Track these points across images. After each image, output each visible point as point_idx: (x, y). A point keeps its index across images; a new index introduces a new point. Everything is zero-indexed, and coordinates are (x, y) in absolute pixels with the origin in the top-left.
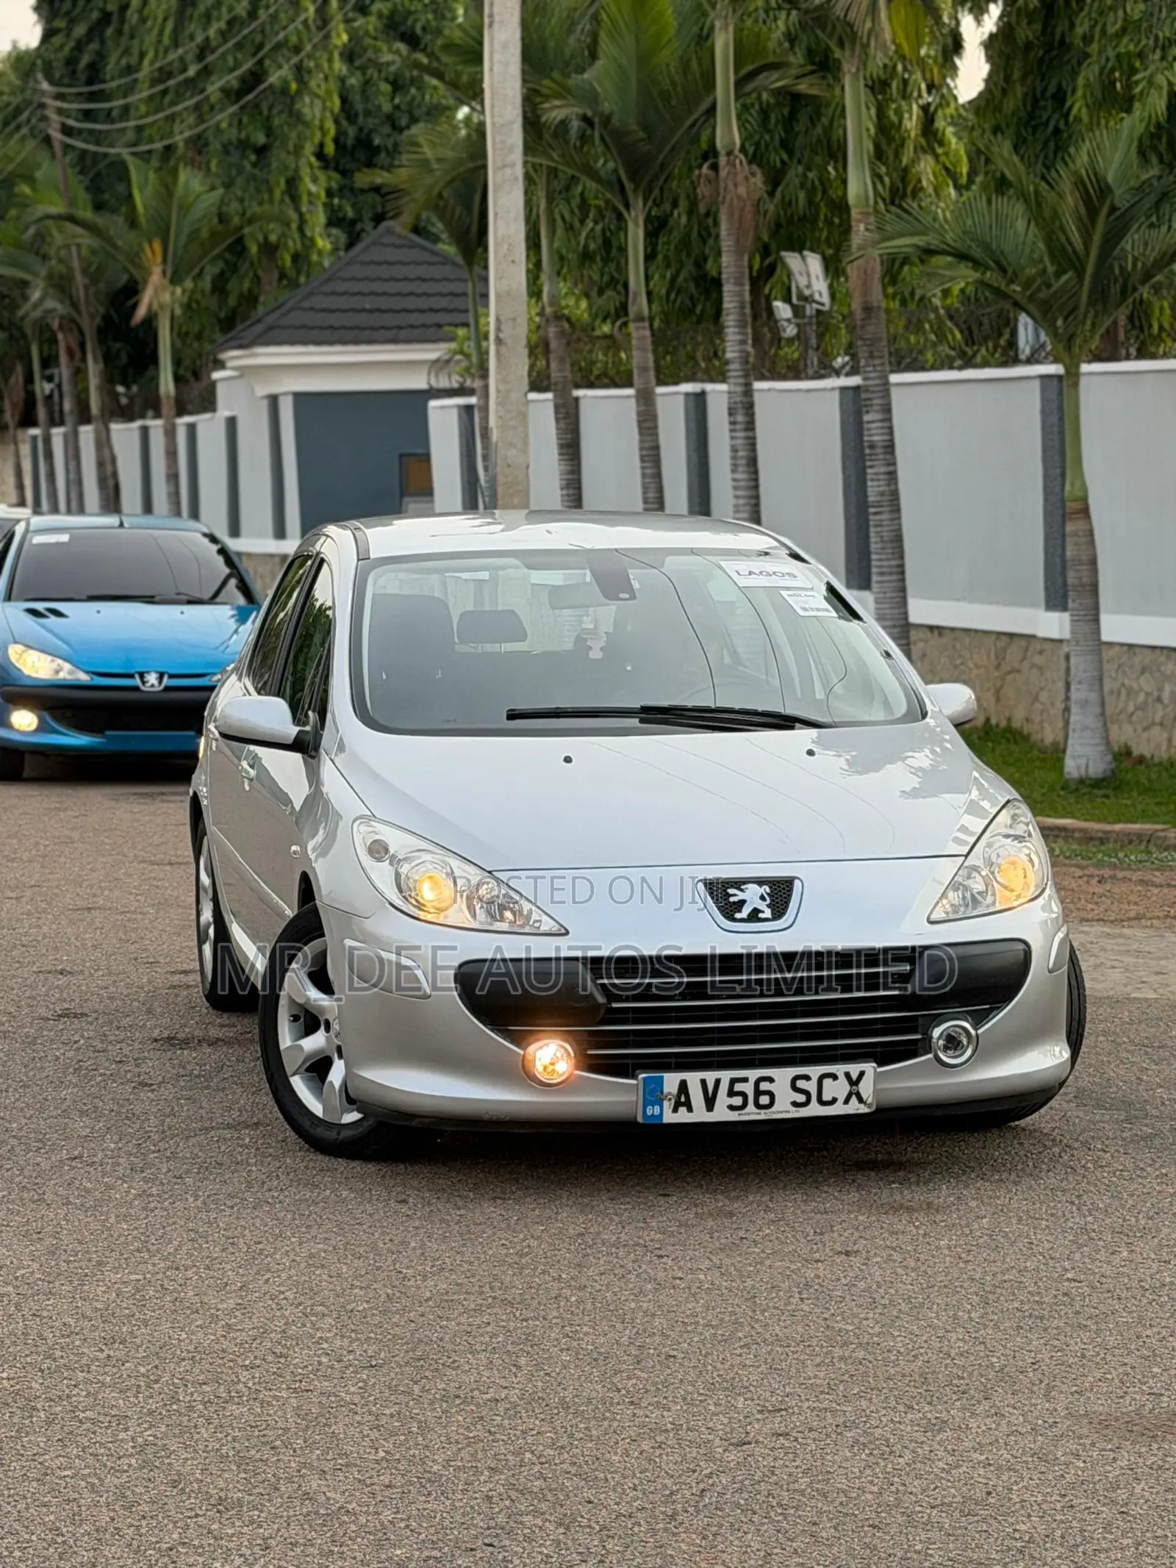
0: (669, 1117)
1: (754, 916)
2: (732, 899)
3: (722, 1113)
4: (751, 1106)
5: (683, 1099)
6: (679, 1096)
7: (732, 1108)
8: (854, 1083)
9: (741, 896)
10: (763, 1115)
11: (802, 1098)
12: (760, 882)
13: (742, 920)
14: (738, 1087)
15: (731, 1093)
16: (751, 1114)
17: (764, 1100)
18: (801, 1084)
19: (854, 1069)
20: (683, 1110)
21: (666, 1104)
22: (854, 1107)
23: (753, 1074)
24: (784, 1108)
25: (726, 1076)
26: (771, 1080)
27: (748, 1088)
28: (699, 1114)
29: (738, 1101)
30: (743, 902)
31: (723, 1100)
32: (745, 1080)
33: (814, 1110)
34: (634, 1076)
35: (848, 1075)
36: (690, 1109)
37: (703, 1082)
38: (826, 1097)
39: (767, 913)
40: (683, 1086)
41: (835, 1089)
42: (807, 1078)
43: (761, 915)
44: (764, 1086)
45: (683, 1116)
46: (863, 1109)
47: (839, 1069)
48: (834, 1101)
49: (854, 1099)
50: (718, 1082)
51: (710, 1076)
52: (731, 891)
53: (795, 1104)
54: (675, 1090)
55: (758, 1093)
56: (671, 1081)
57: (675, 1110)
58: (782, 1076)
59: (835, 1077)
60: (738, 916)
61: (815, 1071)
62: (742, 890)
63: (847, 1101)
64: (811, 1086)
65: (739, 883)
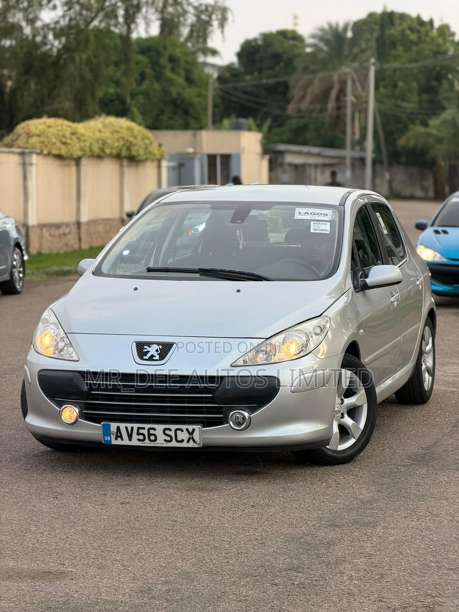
0: (114, 442)
1: (151, 358)
2: (144, 350)
3: (135, 442)
4: (147, 441)
5: (119, 435)
6: (117, 434)
7: (139, 440)
8: (191, 433)
9: (149, 349)
10: (152, 444)
11: (168, 438)
12: (158, 344)
13: (146, 360)
14: (141, 431)
15: (138, 434)
16: (147, 443)
17: (152, 438)
18: (167, 432)
19: (191, 427)
20: (119, 439)
21: (112, 436)
22: (191, 444)
23: (147, 426)
24: (161, 442)
25: (136, 426)
26: (155, 429)
27: (145, 432)
28: (126, 442)
29: (141, 437)
30: (148, 352)
31: (135, 436)
32: (144, 428)
33: (174, 444)
34: (100, 423)
35: (187, 430)
36: (122, 440)
37: (126, 428)
38: (179, 439)
39: (157, 357)
40: (118, 428)
41: (183, 435)
42: (170, 430)
43: (154, 358)
44: (152, 432)
45: (119, 442)
46: (196, 446)
47: (184, 427)
48: (182, 441)
49: (191, 440)
50: (132, 428)
51: (129, 425)
52: (145, 347)
53: (165, 440)
54: (115, 431)
55: (150, 435)
56: (114, 426)
57: (116, 439)
58: (159, 428)
59: (182, 431)
60: (145, 358)
61: (173, 427)
62: (150, 347)
63: (188, 441)
64: (172, 433)
65: (149, 344)
